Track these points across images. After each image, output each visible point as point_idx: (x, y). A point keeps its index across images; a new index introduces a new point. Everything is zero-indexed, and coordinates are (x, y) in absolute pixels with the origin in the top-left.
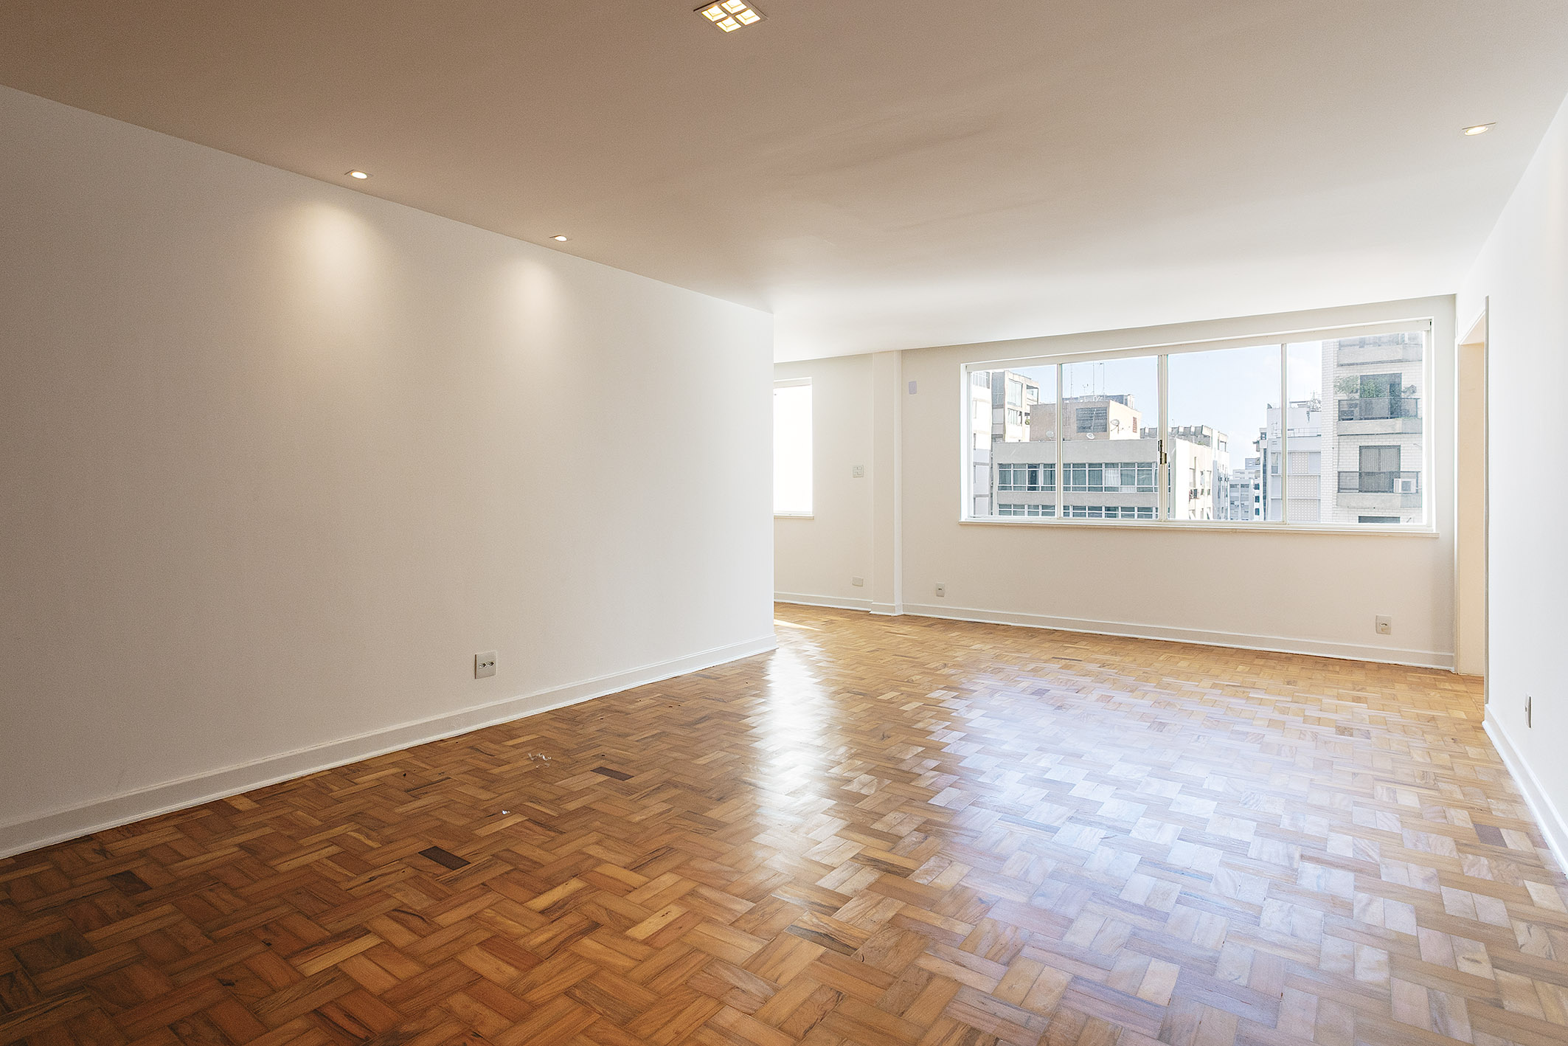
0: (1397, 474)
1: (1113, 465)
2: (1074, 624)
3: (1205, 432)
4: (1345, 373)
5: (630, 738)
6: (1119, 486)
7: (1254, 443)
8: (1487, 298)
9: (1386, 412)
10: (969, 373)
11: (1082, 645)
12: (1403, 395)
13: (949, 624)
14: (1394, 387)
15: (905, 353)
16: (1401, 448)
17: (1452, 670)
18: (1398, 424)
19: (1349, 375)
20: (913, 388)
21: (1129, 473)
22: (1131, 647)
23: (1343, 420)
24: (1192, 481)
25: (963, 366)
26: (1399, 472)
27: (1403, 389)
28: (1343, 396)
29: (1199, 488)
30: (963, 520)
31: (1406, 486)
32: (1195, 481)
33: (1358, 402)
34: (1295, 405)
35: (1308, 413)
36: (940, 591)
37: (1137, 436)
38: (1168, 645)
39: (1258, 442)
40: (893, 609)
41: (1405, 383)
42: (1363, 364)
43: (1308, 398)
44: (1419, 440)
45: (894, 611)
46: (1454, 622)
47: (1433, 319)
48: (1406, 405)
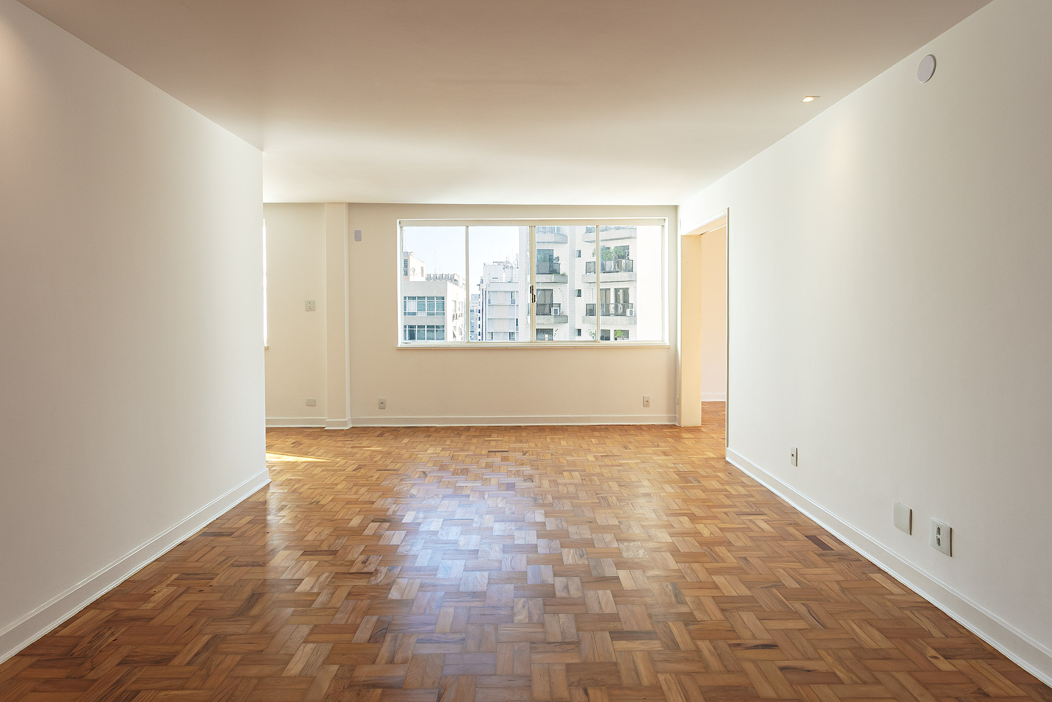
0: (551, 305)
1: (414, 298)
2: (481, 420)
3: (456, 278)
5: (176, 661)
6: (417, 311)
7: (478, 285)
8: (728, 208)
9: (547, 271)
10: (401, 227)
11: (494, 437)
12: (555, 262)
13: (396, 432)
14: (551, 258)
15: (351, 206)
16: (553, 291)
17: (678, 425)
18: (552, 277)
20: (358, 236)
21: (422, 303)
22: (524, 434)
24: (454, 308)
25: (398, 221)
27: (554, 258)
29: (458, 313)
30: (399, 346)
32: (455, 308)
34: (496, 264)
35: (504, 269)
36: (382, 405)
37: (423, 279)
38: (541, 429)
39: (479, 285)
40: (345, 423)
41: (555, 256)
42: (539, 243)
43: (504, 261)
44: (562, 286)
45: (346, 425)
46: (677, 397)
47: (667, 219)
48: (555, 267)
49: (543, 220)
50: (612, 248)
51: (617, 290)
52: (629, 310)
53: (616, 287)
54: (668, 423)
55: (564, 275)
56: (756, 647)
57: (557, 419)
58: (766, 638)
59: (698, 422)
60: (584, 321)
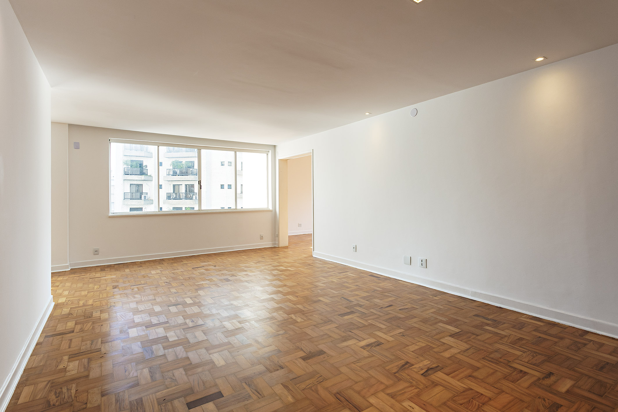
4: (126, 159)
9: (139, 173)
12: (144, 168)
14: (141, 165)
16: (143, 185)
17: (277, 246)
18: (143, 177)
19: (127, 159)
20: (76, 146)
23: (126, 174)
26: (142, 193)
27: (143, 166)
28: (125, 166)
30: (110, 215)
31: (145, 197)
33: (130, 169)
36: (96, 252)
41: (144, 164)
42: (132, 156)
44: (149, 183)
45: (68, 268)
46: (277, 233)
47: (270, 151)
48: (145, 171)
49: (206, 146)
50: (184, 162)
51: (186, 185)
52: (195, 196)
53: (186, 184)
54: (272, 246)
55: (150, 176)
56: (387, 307)
57: (215, 250)
58: (387, 304)
59: (287, 244)
60: (164, 203)
